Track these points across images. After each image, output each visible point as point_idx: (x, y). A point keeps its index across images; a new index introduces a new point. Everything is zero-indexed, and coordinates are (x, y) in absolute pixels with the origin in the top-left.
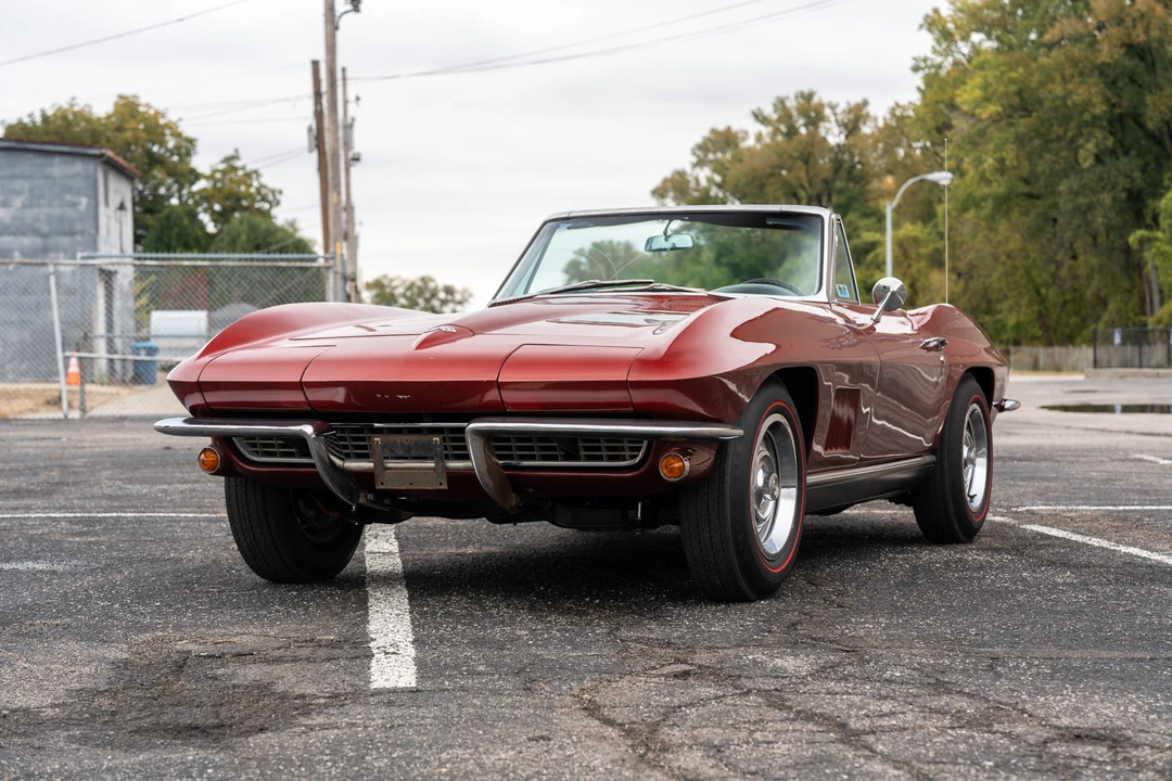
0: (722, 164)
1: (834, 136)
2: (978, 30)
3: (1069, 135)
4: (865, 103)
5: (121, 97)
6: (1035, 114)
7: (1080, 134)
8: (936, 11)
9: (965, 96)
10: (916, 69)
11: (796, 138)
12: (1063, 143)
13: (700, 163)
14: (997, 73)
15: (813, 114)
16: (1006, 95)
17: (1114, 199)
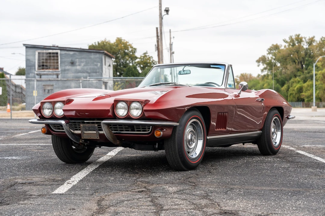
0: (275, 54)
1: (305, 46)
4: (314, 37)
5: (118, 38)
11: (295, 46)
13: (269, 53)
15: (300, 40)
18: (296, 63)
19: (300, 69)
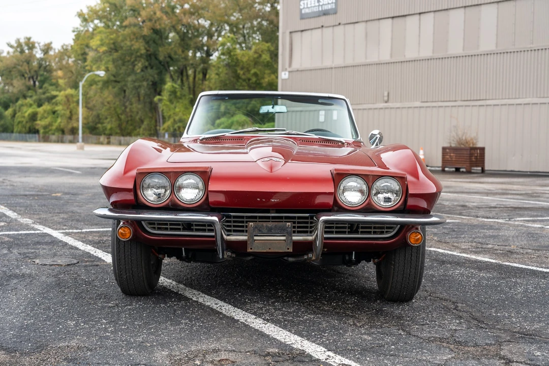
1: (39, 54)
2: (97, 19)
3: (132, 60)
4: (51, 43)
6: (120, 52)
7: (136, 60)
8: (81, 10)
9: (94, 43)
10: (74, 31)
11: (24, 54)
12: (130, 63)
14: (106, 35)
15: (31, 45)
16: (109, 44)
17: (148, 84)
18: (25, 78)
19: (32, 88)
